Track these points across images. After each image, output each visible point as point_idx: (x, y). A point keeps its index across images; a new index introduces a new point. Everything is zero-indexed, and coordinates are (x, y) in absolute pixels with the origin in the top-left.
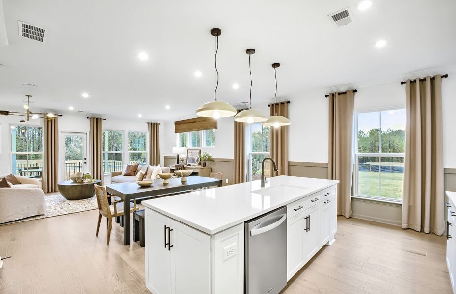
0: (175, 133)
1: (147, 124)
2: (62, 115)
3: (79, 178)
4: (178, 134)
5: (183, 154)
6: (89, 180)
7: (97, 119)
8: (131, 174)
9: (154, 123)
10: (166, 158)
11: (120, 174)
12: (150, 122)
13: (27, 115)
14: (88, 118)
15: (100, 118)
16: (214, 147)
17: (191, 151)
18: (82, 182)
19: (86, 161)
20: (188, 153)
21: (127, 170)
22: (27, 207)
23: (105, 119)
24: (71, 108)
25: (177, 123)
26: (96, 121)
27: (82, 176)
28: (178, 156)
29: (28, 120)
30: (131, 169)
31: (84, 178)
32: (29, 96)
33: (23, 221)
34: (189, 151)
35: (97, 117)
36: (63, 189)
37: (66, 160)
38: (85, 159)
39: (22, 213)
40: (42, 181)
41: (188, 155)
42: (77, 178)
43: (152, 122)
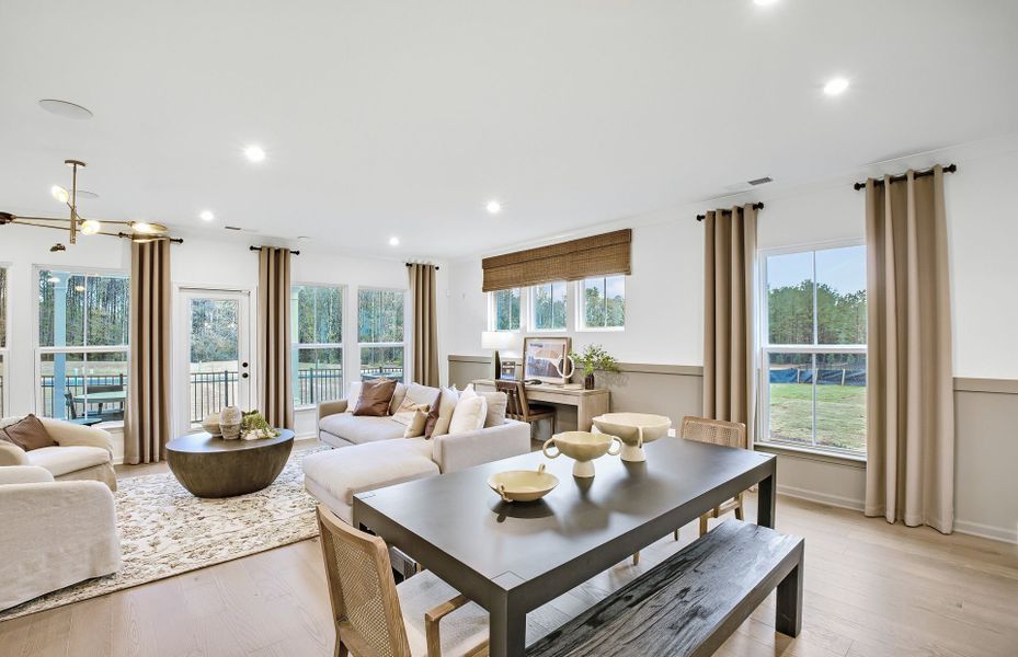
0: (484, 290)
1: (406, 268)
2: (181, 241)
3: (230, 427)
4: (490, 294)
5: (511, 349)
6: (260, 432)
7: (278, 252)
8: (378, 409)
9: (424, 267)
10: (453, 360)
11: (342, 408)
12: (412, 261)
13: (68, 225)
14: (252, 248)
15: (286, 251)
16: (621, 329)
17: (535, 342)
18: (239, 439)
19: (246, 370)
20: (529, 347)
21: (363, 397)
22: (50, 556)
23: (298, 253)
24: (207, 216)
25: (488, 264)
26: (275, 259)
27: (238, 420)
28: (497, 354)
29: (73, 241)
30: (374, 394)
31: (244, 427)
32: (75, 163)
33: (33, 608)
34: (528, 342)
35: (277, 245)
36: (183, 464)
37: (193, 361)
38: (245, 365)
39: (29, 579)
40: (125, 430)
41: (529, 354)
42: (224, 427)
43: (419, 262)
